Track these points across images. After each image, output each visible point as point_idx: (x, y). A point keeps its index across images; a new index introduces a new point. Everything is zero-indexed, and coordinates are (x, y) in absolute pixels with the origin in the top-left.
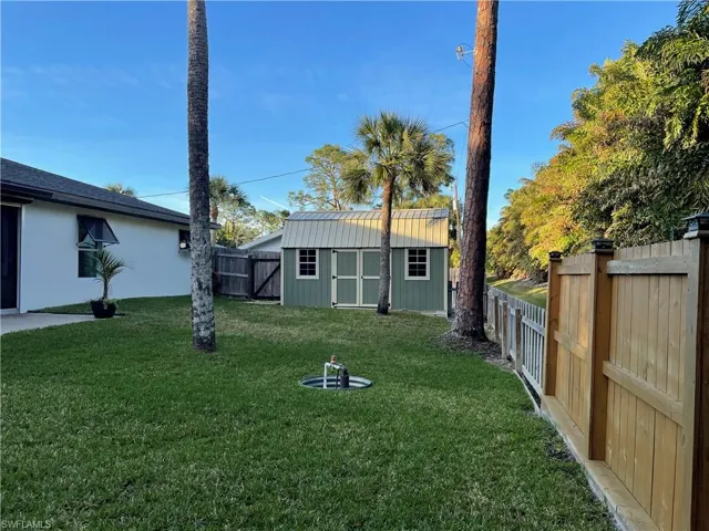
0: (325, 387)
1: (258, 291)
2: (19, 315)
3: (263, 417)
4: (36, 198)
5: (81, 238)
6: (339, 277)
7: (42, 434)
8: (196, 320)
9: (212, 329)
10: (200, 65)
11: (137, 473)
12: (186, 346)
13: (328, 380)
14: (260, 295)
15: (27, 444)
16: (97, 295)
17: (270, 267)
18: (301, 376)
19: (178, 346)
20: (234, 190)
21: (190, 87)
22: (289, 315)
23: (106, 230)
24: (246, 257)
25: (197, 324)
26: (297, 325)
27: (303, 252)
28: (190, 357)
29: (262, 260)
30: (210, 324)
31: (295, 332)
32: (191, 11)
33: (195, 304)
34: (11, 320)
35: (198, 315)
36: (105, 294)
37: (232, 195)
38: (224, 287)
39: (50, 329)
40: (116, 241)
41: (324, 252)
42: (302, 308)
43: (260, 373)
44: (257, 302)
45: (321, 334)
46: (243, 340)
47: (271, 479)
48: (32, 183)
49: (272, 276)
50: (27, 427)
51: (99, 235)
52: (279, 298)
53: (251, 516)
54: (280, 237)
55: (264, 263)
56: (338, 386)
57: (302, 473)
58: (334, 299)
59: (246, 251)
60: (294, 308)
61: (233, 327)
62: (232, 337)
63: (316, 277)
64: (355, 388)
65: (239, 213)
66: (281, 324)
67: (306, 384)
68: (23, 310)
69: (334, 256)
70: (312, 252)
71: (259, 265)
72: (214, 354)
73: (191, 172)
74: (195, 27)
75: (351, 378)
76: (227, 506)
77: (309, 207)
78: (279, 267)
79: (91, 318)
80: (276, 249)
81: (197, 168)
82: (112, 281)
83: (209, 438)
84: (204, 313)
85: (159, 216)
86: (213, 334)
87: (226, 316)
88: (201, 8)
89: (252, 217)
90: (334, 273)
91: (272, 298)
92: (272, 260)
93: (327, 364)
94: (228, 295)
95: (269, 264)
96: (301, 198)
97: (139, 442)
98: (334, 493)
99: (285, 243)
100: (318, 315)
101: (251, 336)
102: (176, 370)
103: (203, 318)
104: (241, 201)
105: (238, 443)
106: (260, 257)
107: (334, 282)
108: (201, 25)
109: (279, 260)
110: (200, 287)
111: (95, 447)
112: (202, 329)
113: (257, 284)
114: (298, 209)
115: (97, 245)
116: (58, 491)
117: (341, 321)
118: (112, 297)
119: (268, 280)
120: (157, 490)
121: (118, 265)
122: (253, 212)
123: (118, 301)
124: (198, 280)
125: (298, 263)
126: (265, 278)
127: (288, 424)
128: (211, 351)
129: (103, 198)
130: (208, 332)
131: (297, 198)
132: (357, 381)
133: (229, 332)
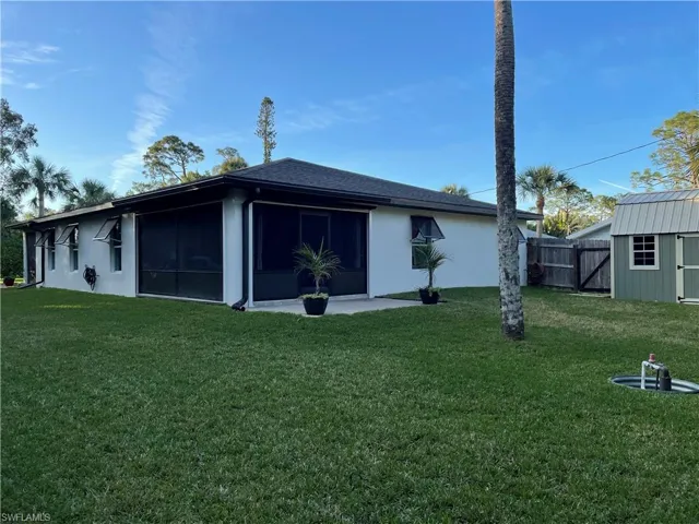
0: (643, 388)
1: (585, 283)
2: (368, 299)
3: (553, 405)
4: (380, 204)
5: (414, 235)
6: (687, 267)
7: (366, 391)
8: (504, 308)
9: (521, 318)
10: (506, 64)
11: (425, 431)
12: (497, 334)
13: (646, 381)
14: (587, 286)
15: (355, 396)
16: (424, 284)
17: (598, 257)
18: (613, 373)
19: (489, 332)
20: (561, 178)
21: (497, 87)
22: (618, 309)
23: (433, 228)
24: (571, 246)
25: (505, 313)
26: (625, 320)
27: (637, 239)
28: (498, 343)
29: (590, 250)
30: (517, 313)
31: (618, 327)
32: (498, 14)
33: (502, 293)
34: (362, 303)
35: (505, 304)
36: (431, 284)
37: (559, 184)
38: (547, 278)
39: (386, 311)
40: (441, 236)
41: (668, 238)
42: (635, 302)
43: (565, 364)
44: (584, 294)
45: (655, 331)
46: (556, 332)
47: (544, 461)
48: (376, 192)
49: (599, 267)
50: (357, 384)
51: (429, 232)
52: (609, 291)
53: (512, 485)
54: (609, 226)
55: (592, 253)
56: (657, 388)
57: (577, 462)
58: (680, 292)
59: (571, 241)
60: (627, 301)
61: (549, 318)
62: (544, 328)
63: (656, 267)
64: (678, 392)
65: (575, 200)
66: (605, 319)
67: (616, 382)
68: (371, 296)
69: (679, 244)
70: (650, 238)
71: (586, 256)
72: (522, 342)
73: (498, 168)
74: (501, 27)
75: (673, 381)
76: (494, 473)
77: (658, 187)
78: (609, 257)
79: (420, 303)
80: (606, 237)
81: (503, 163)
82: (436, 271)
83: (495, 416)
84: (512, 302)
85: (480, 211)
86: (521, 324)
87: (544, 307)
88: (507, 9)
89: (589, 204)
90: (679, 261)
91: (601, 291)
92: (601, 250)
93: (644, 362)
94: (551, 287)
95: (597, 253)
96: (647, 178)
97: (435, 408)
98: (605, 487)
99: (615, 231)
100: (655, 310)
101: (566, 329)
102: (481, 354)
103: (511, 307)
104: (571, 188)
105: (521, 424)
106: (587, 247)
107: (679, 273)
108: (507, 26)
109: (609, 249)
110: (507, 277)
111: (400, 406)
112: (510, 317)
113: (584, 276)
114: (643, 191)
115: (428, 241)
116: (367, 433)
117: (686, 317)
118: (435, 286)
119: (597, 270)
120: (438, 447)
121: (439, 259)
122: (590, 198)
123: (441, 290)
124: (505, 270)
125: (632, 252)
126: (593, 269)
127: (579, 416)
128: (520, 339)
129: (431, 199)
130: (517, 321)
131: (642, 178)
132: (681, 385)
133: (542, 324)
